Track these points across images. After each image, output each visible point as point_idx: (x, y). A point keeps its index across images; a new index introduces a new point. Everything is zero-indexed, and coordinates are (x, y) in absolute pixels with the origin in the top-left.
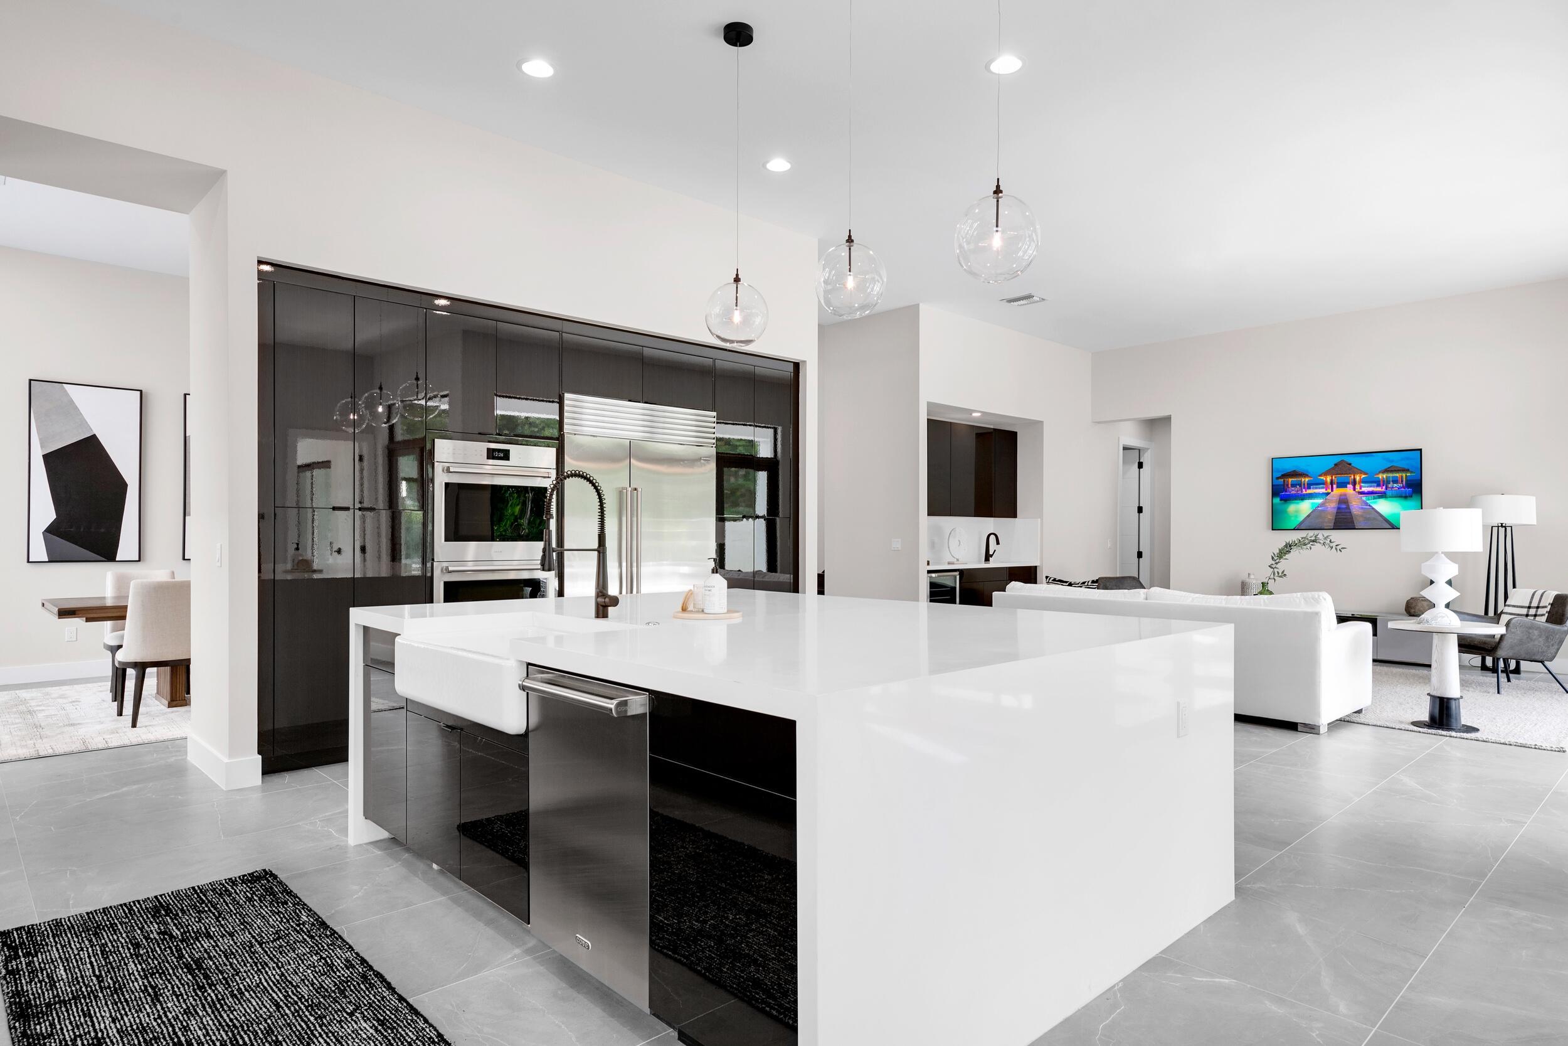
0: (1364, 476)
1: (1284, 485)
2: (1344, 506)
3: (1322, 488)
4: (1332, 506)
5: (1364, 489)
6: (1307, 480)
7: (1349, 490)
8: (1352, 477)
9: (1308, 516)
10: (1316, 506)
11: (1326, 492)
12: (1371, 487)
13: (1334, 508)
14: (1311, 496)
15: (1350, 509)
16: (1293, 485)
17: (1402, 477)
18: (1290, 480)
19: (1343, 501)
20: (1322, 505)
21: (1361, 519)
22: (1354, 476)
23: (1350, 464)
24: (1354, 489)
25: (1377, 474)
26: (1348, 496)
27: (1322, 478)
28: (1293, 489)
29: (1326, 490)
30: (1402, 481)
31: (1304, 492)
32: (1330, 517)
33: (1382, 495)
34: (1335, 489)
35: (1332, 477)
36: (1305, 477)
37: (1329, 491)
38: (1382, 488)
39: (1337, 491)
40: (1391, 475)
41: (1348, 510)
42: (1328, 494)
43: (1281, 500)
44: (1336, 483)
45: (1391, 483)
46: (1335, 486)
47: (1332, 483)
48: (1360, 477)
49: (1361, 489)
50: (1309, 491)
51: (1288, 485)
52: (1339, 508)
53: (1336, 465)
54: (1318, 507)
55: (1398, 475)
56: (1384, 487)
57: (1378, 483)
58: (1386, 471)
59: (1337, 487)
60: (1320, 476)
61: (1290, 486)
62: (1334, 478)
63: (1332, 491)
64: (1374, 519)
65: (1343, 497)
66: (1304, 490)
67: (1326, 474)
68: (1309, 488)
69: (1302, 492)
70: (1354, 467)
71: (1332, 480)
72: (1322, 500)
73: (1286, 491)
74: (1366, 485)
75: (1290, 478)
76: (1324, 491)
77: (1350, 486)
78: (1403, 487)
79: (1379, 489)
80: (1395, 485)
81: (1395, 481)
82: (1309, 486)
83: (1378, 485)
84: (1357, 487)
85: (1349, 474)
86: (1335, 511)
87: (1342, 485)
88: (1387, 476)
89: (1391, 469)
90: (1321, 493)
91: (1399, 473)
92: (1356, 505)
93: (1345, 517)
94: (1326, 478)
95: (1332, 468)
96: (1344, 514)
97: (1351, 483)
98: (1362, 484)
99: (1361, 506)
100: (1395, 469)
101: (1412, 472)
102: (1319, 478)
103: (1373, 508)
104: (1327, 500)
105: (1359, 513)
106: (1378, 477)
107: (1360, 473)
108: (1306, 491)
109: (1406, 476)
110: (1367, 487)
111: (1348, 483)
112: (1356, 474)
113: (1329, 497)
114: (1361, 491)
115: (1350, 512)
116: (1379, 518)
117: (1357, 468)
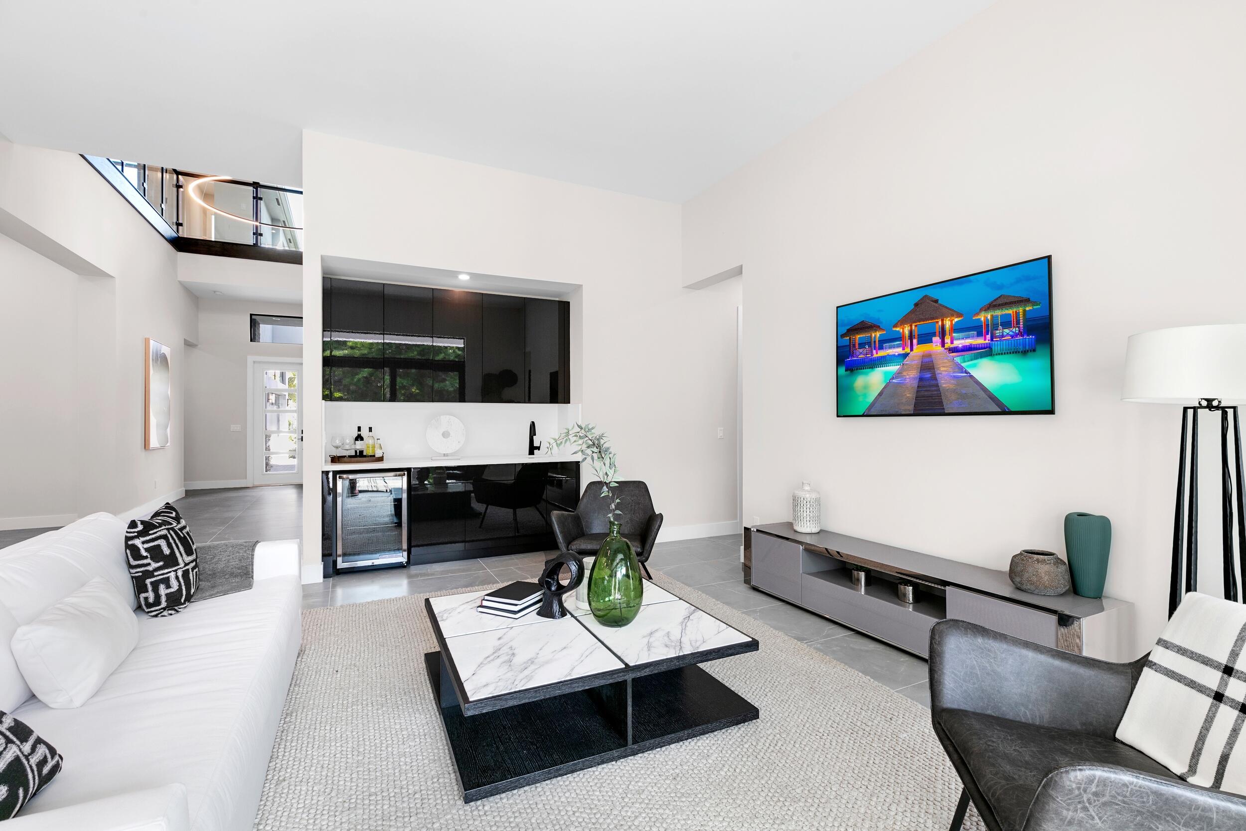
0: (956, 320)
1: (849, 345)
2: (928, 375)
3: (898, 346)
4: (912, 375)
5: (958, 343)
6: (878, 334)
7: (935, 347)
8: (940, 323)
9: (880, 394)
10: (891, 377)
11: (903, 352)
13: (914, 378)
14: (883, 361)
15: (936, 379)
16: (862, 345)
17: (1017, 313)
18: (859, 336)
19: (927, 366)
20: (898, 374)
21: (953, 397)
22: (942, 321)
23: (936, 301)
24: (943, 344)
25: (978, 314)
26: (933, 357)
27: (898, 329)
28: (861, 350)
29: (904, 349)
30: (1018, 322)
31: (875, 355)
32: (909, 395)
33: (987, 351)
34: (915, 347)
35: (911, 326)
36: (876, 331)
37: (908, 350)
38: (985, 339)
39: (919, 350)
40: (998, 313)
41: (933, 382)
42: (906, 355)
43: (846, 370)
44: (916, 336)
45: (1000, 327)
46: (915, 341)
47: (911, 337)
48: (951, 321)
49: (952, 343)
50: (881, 353)
51: (854, 345)
52: (921, 379)
53: (916, 305)
54: (893, 378)
55: (1010, 311)
56: (988, 337)
57: (979, 330)
58: (992, 306)
59: (918, 344)
60: (895, 326)
61: (857, 346)
62: (913, 327)
63: (912, 349)
64: (974, 396)
65: (927, 360)
66: (874, 351)
67: (902, 322)
68: (881, 348)
69: (872, 355)
70: (944, 306)
71: (911, 332)
73: (853, 356)
74: (960, 335)
75: (859, 333)
76: (899, 350)
77: (937, 339)
78: (1020, 334)
79: (980, 341)
80: (1007, 331)
81: (1006, 324)
83: (980, 334)
84: (948, 340)
85: (932, 319)
86: (915, 384)
87: (925, 339)
88: (992, 316)
89: (999, 302)
90: (897, 354)
91: (1011, 307)
92: (945, 371)
93: (929, 393)
94: (903, 329)
95: (912, 312)
96: (928, 389)
97: (937, 333)
98: (954, 335)
99: (954, 372)
100: (1006, 301)
101: (1034, 303)
102: (894, 329)
103: (971, 377)
104: (905, 367)
105: (952, 386)
106: (979, 319)
107: (952, 315)
108: (877, 354)
109: (1025, 311)
110: (963, 339)
111: (934, 334)
112: (947, 317)
113: (907, 361)
114: (952, 346)
115: (937, 386)
116: (982, 394)
117: (946, 307)
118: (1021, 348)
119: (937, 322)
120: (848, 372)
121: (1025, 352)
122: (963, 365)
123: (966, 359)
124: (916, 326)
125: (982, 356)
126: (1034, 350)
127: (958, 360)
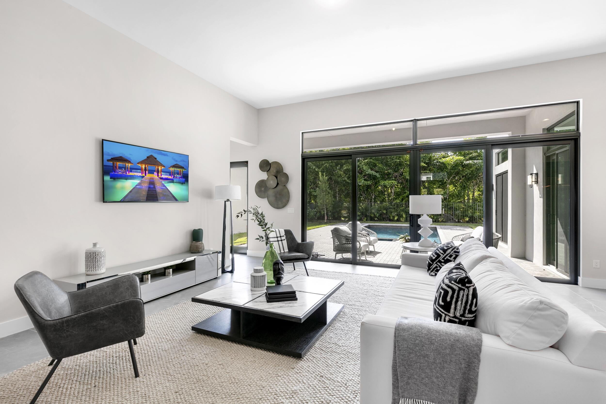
0: (163, 168)
2: (152, 186)
3: (139, 172)
4: (145, 186)
5: (163, 176)
6: (130, 165)
7: (155, 176)
8: (157, 167)
9: (131, 192)
11: (142, 175)
12: (166, 175)
13: (146, 187)
14: (132, 177)
15: (155, 188)
16: (120, 168)
17: (181, 171)
18: (119, 163)
19: (152, 183)
20: (139, 184)
21: (161, 195)
22: (158, 167)
23: (156, 159)
24: (158, 176)
25: (169, 168)
26: (154, 179)
27: (139, 165)
28: (120, 170)
29: (142, 174)
30: (181, 174)
31: (128, 174)
32: (144, 193)
33: (172, 181)
35: (145, 165)
36: (128, 163)
37: (144, 175)
38: (172, 177)
39: (149, 176)
40: (176, 169)
41: (154, 189)
42: (143, 177)
43: (110, 178)
44: (148, 170)
45: (176, 174)
46: (147, 172)
47: (145, 170)
48: (161, 168)
49: (161, 176)
50: (131, 174)
51: (116, 167)
52: (149, 187)
53: (148, 157)
54: (137, 185)
55: (179, 170)
56: (173, 176)
57: (170, 174)
58: (174, 166)
60: (138, 163)
61: (118, 168)
62: (146, 166)
63: (146, 175)
64: (168, 195)
65: (152, 180)
66: (127, 172)
67: (142, 162)
68: (131, 171)
69: (126, 173)
71: (145, 168)
72: (139, 181)
73: (115, 172)
75: (118, 162)
76: (140, 174)
77: (156, 173)
78: (181, 177)
79: (170, 177)
80: (178, 176)
81: (178, 174)
82: (131, 170)
83: (170, 175)
84: (160, 174)
85: (156, 165)
86: (147, 189)
87: (151, 172)
88: (174, 170)
89: (176, 166)
90: (139, 175)
91: (179, 169)
92: (159, 186)
93: (153, 193)
94: (142, 166)
95: (145, 160)
96: (152, 191)
97: (156, 171)
98: (162, 173)
99: (162, 187)
100: (178, 166)
101: (185, 169)
102: (138, 165)
103: (167, 189)
104: (143, 182)
105: (161, 192)
106: (170, 170)
107: (161, 166)
108: (129, 173)
109: (183, 171)
110: (165, 175)
111: (155, 171)
112: (160, 166)
113: (143, 179)
114: (161, 177)
115: (156, 191)
116: (170, 195)
117: (159, 162)
118: (181, 182)
119: (156, 167)
120: (112, 179)
121: (182, 183)
122: (165, 184)
123: (166, 183)
124: (147, 166)
125: (171, 182)
126: (185, 183)
127: (163, 182)
